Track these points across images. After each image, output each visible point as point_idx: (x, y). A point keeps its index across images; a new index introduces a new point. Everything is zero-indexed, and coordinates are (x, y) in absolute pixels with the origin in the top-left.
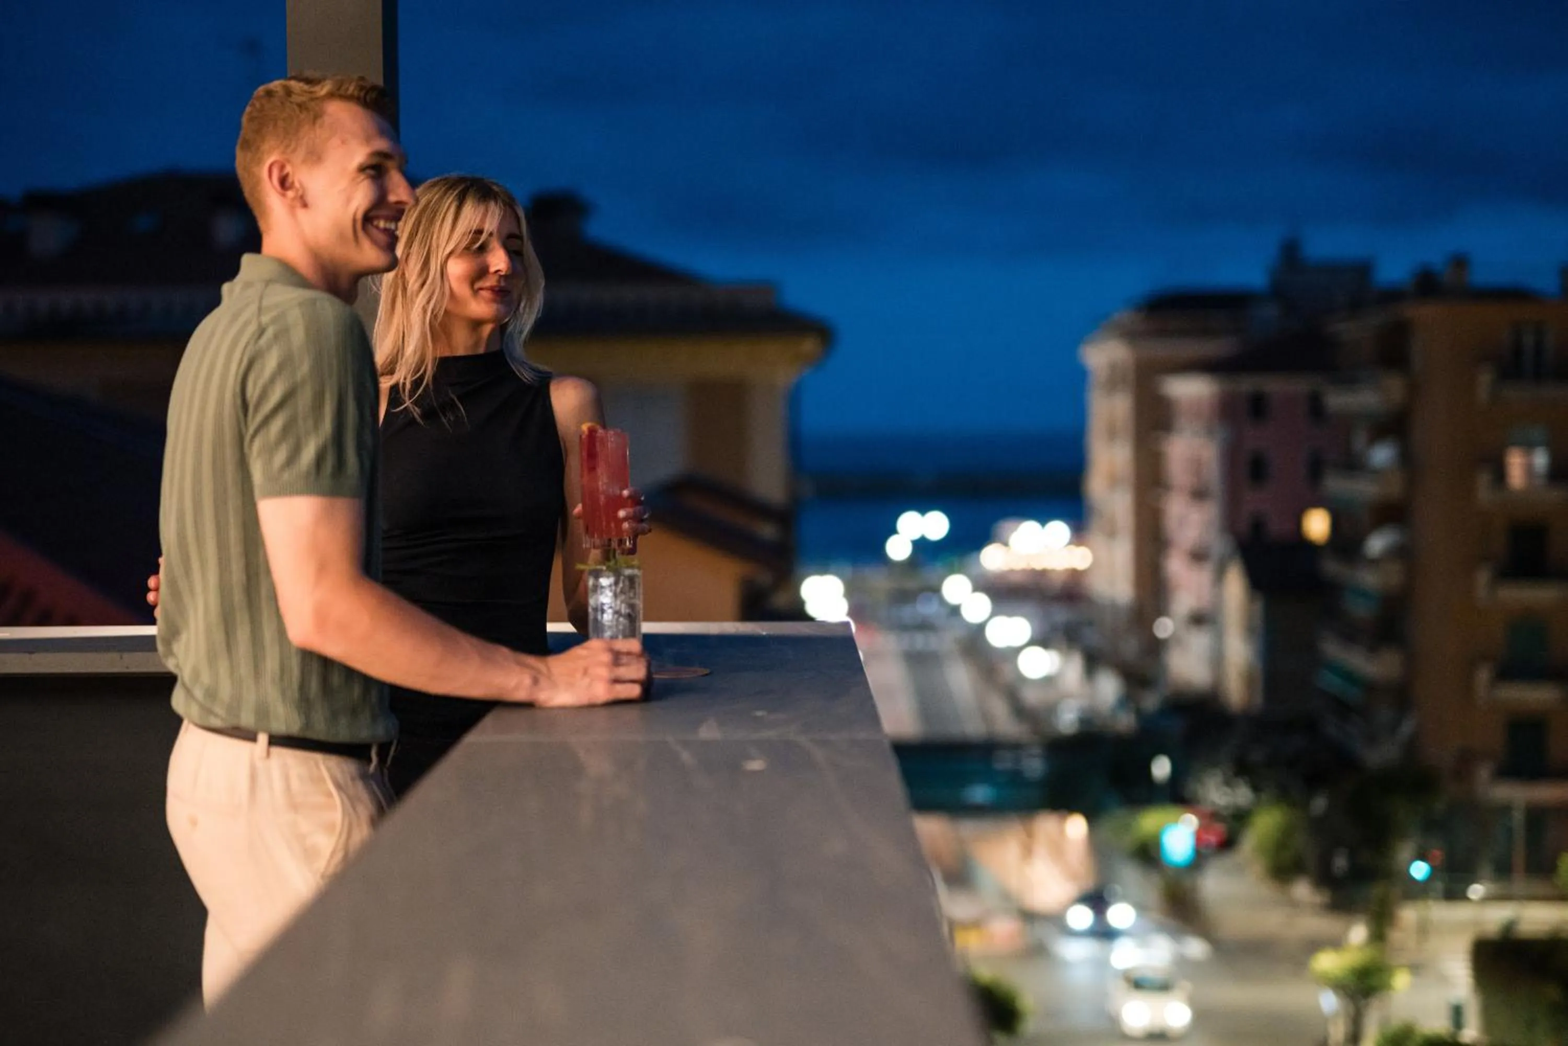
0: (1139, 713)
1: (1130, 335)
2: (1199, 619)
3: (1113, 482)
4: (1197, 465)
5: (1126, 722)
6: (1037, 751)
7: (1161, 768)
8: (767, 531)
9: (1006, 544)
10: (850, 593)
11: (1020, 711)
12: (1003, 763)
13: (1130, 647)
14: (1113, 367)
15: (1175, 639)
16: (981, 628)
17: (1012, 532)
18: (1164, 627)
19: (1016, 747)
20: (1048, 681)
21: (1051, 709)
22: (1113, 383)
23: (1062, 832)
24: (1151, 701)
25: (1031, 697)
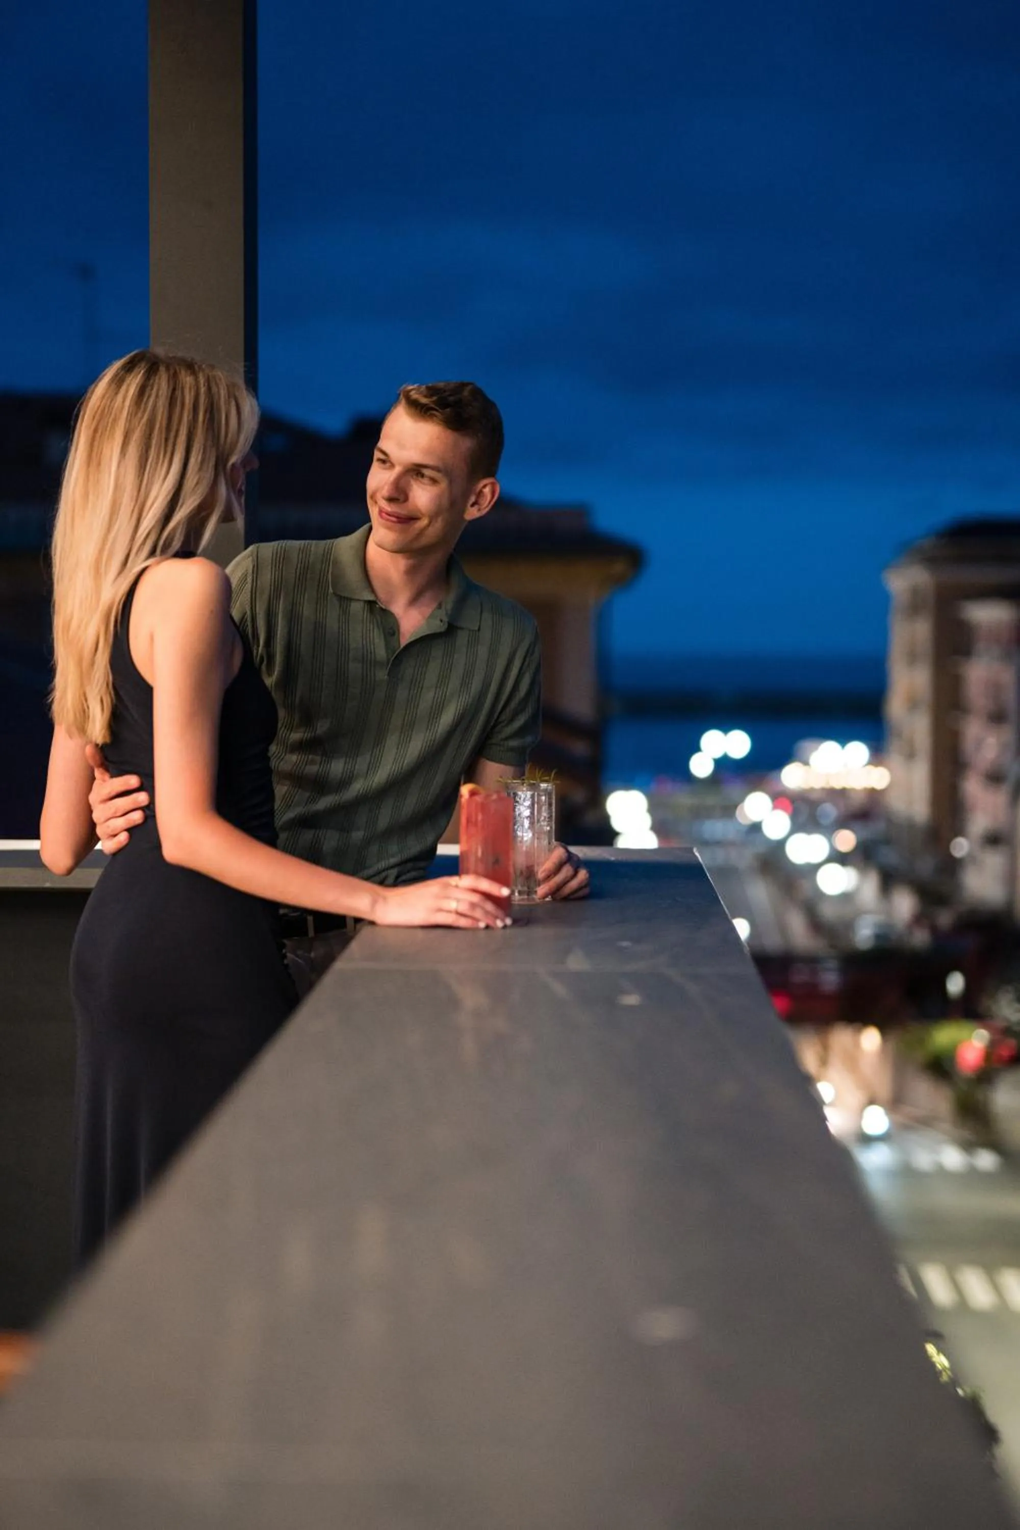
0: (934, 930)
1: (931, 561)
2: (994, 840)
3: (913, 704)
4: (995, 689)
5: (921, 938)
6: (832, 964)
7: (955, 984)
8: (580, 748)
9: (806, 763)
10: (653, 809)
11: (816, 924)
12: (799, 976)
13: (926, 866)
14: (915, 592)
15: (971, 858)
16: (781, 844)
17: (812, 751)
18: (961, 847)
19: (812, 961)
20: (846, 898)
21: (849, 925)
22: (914, 608)
23: (857, 1045)
24: (945, 919)
25: (828, 912)
